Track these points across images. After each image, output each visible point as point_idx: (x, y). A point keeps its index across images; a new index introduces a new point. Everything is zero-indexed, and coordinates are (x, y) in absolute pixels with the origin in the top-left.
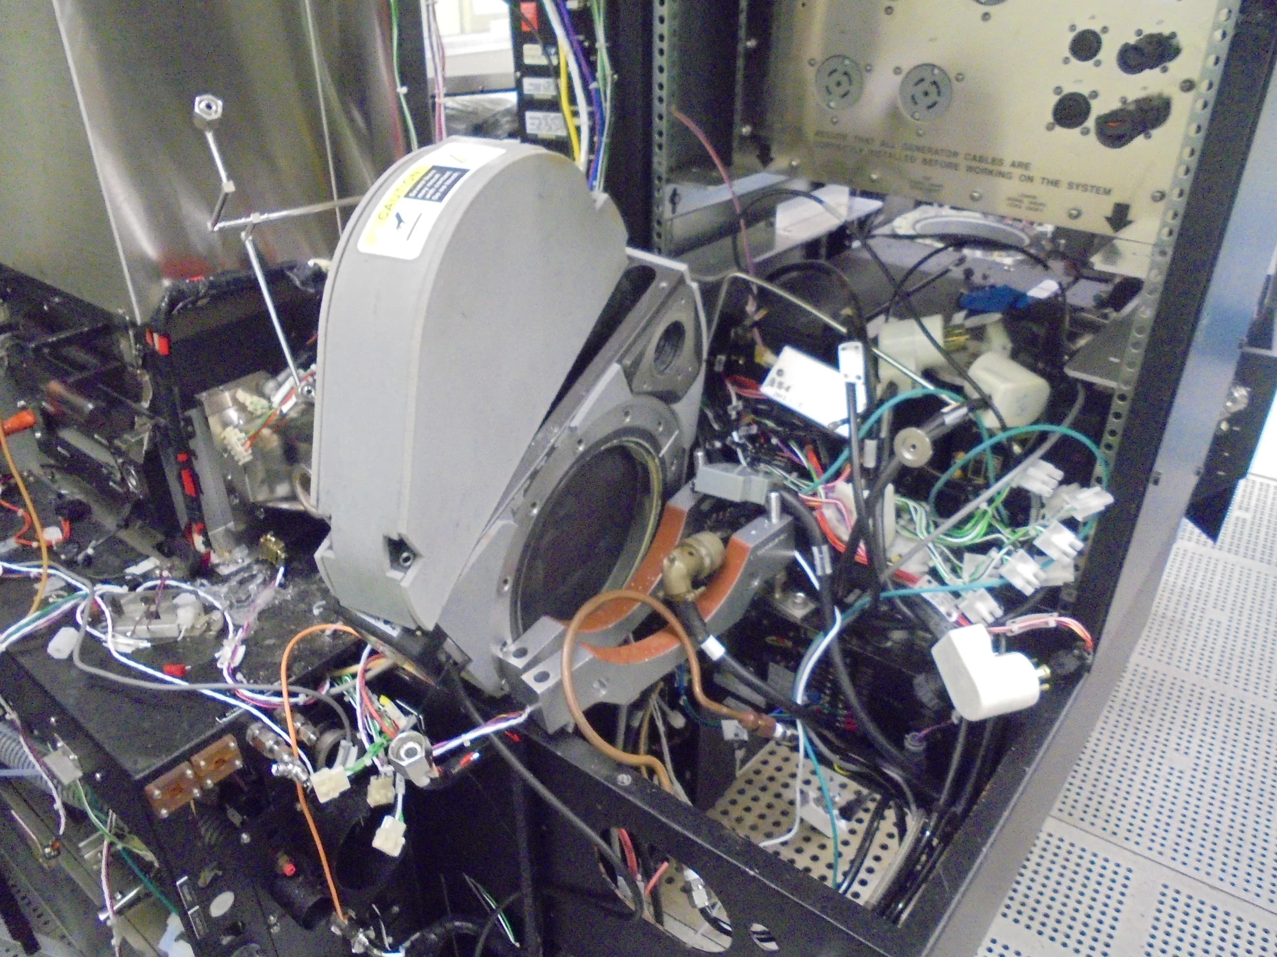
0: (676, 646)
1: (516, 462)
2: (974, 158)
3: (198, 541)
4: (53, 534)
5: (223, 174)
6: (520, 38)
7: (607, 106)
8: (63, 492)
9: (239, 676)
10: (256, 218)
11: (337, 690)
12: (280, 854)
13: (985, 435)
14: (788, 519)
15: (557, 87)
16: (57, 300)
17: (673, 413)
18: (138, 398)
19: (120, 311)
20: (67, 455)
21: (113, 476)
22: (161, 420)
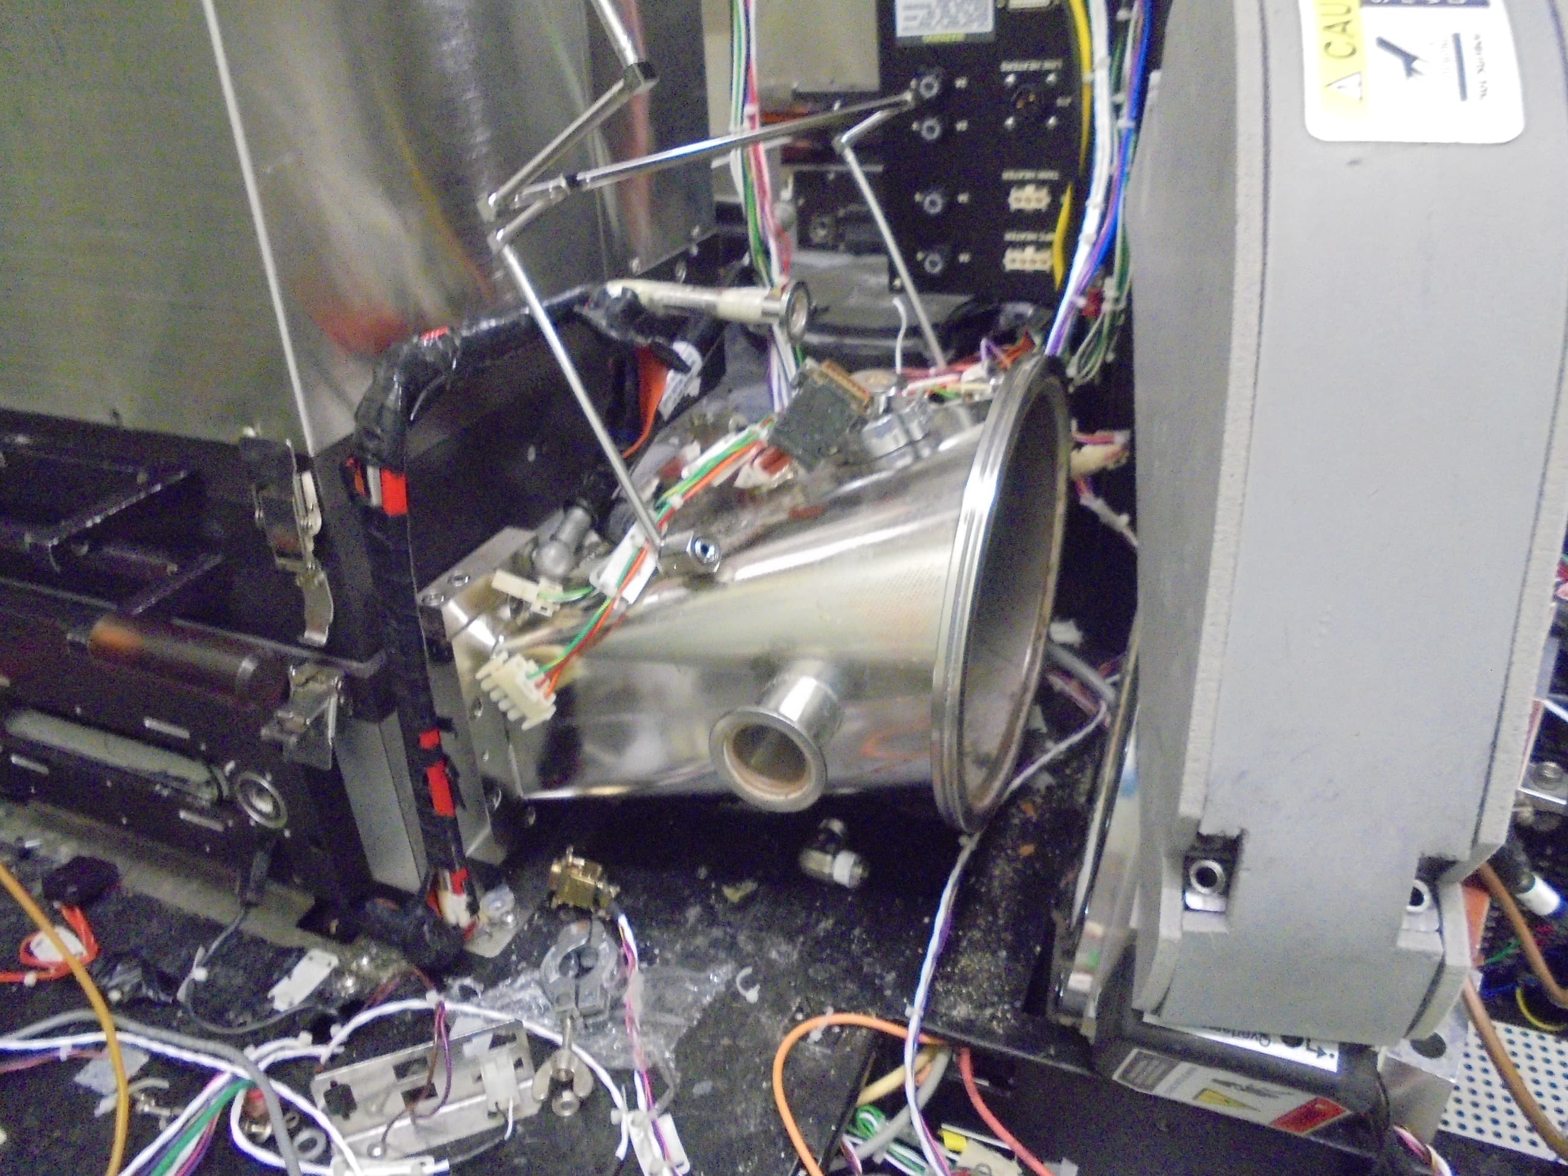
4: (61, 946)
8: (28, 844)
20: (43, 770)
21: (189, 799)
22: (355, 665)
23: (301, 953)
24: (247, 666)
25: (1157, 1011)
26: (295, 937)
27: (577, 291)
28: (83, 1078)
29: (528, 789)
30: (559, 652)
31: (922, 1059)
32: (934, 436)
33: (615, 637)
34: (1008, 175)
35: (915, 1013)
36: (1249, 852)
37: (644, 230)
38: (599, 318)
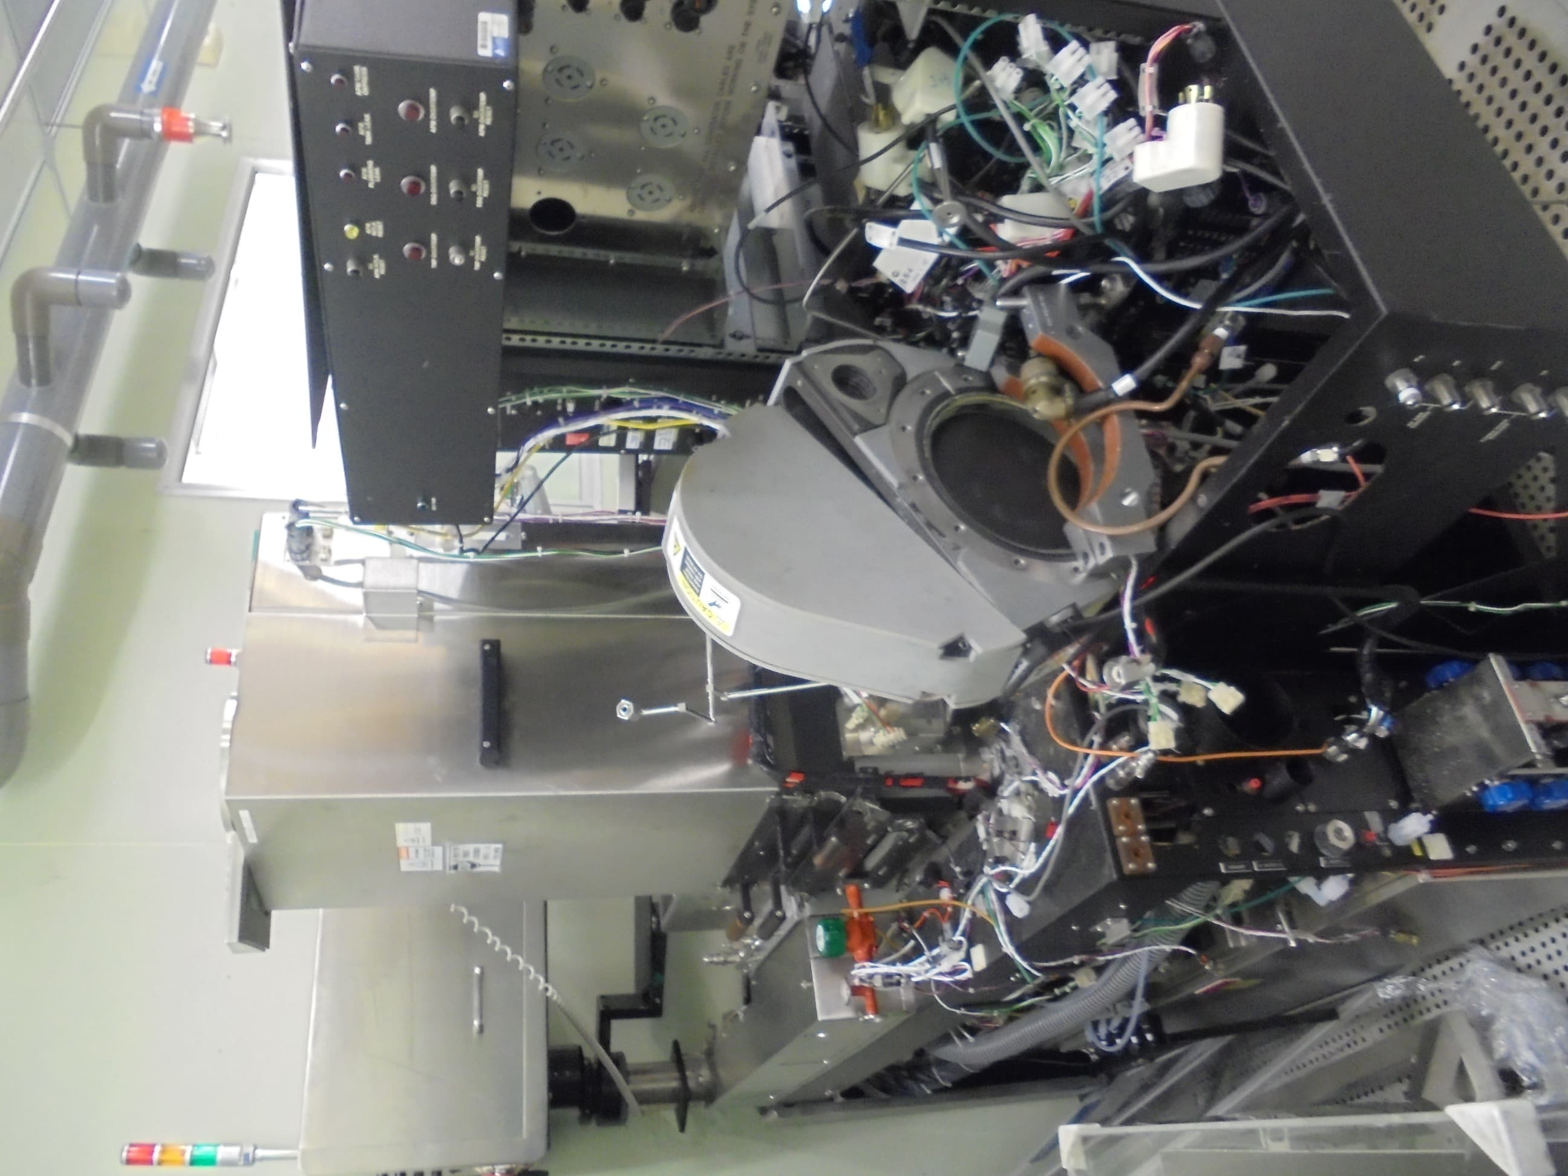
0: (1115, 420)
1: (917, 538)
2: (722, 89)
3: (963, 786)
4: (945, 894)
5: (672, 709)
6: (592, 447)
7: (654, 393)
8: (918, 879)
9: (1067, 782)
10: (710, 688)
11: (1102, 708)
12: (1238, 788)
13: (959, 121)
14: (1026, 290)
15: (636, 430)
16: (757, 844)
17: (917, 377)
18: (838, 803)
19: (768, 800)
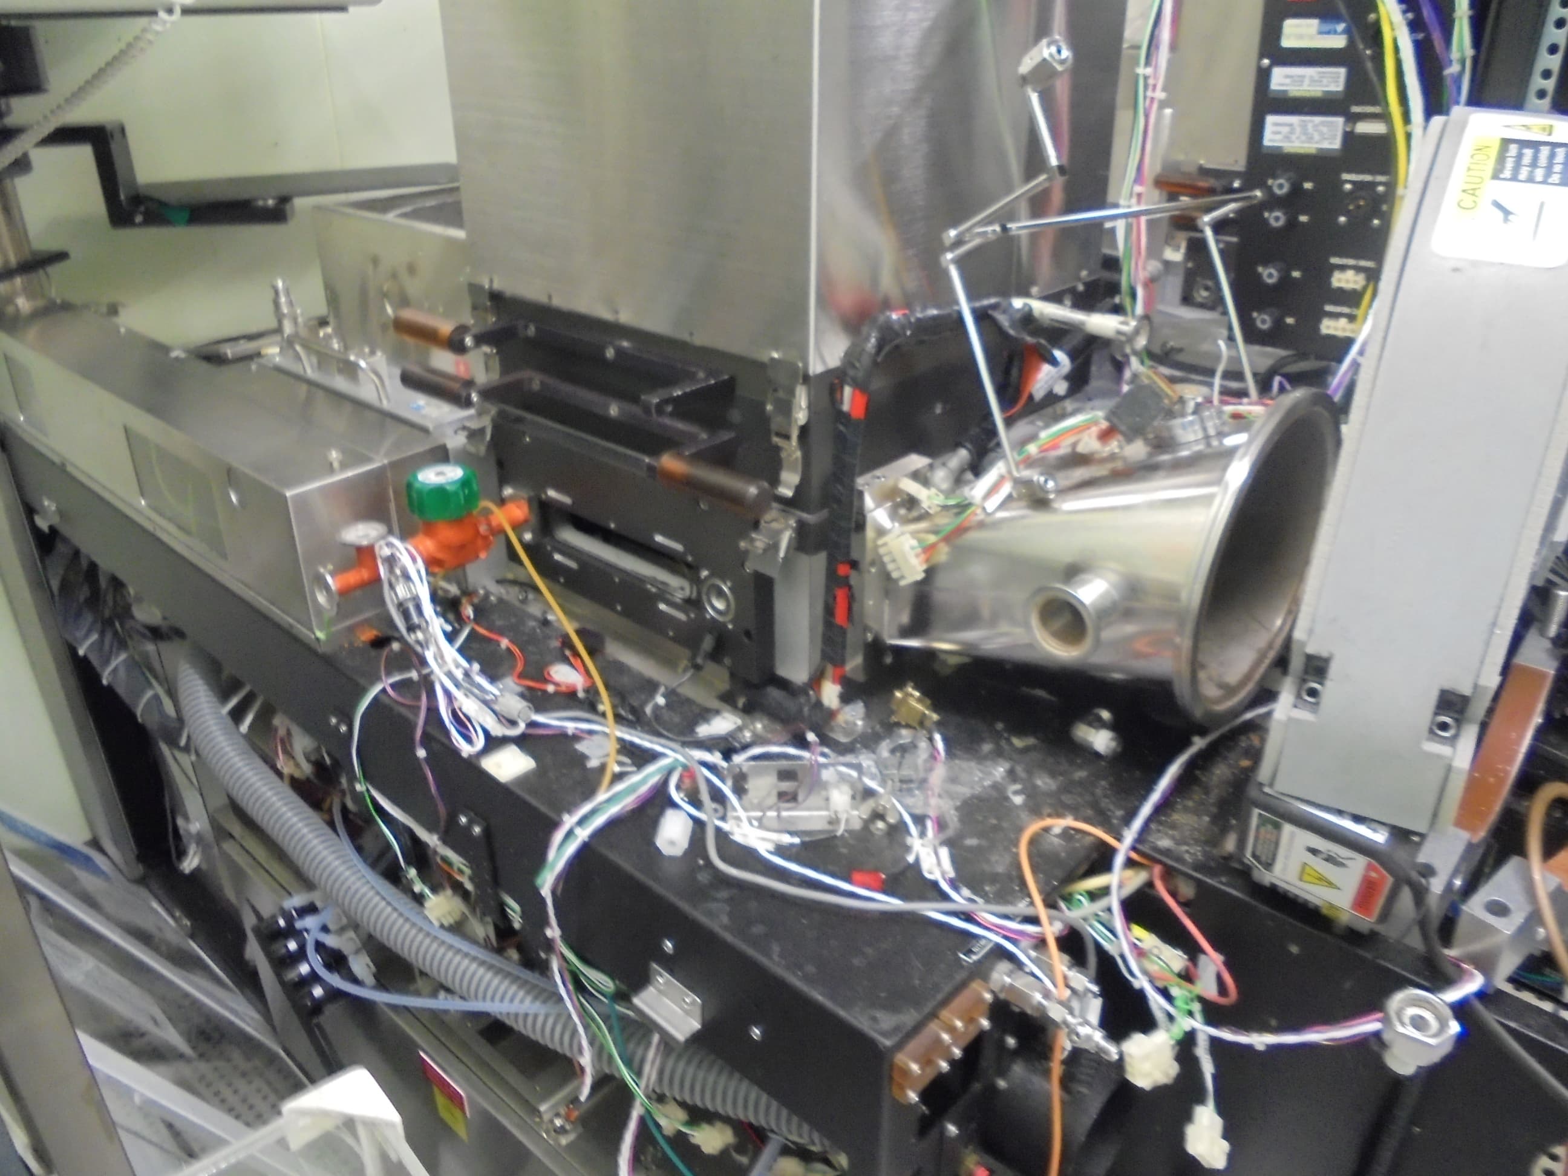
9: (966, 891)
16: (627, 341)
20: (573, 565)
21: (668, 596)
22: (805, 516)
23: (717, 712)
24: (753, 490)
25: (1271, 785)
26: (715, 704)
27: (993, 301)
28: (581, 747)
29: (892, 637)
30: (932, 539)
31: (1129, 873)
32: (1221, 435)
33: (973, 536)
34: (1334, 260)
35: (1130, 835)
36: (1334, 670)
37: (1045, 268)
38: (1003, 320)
